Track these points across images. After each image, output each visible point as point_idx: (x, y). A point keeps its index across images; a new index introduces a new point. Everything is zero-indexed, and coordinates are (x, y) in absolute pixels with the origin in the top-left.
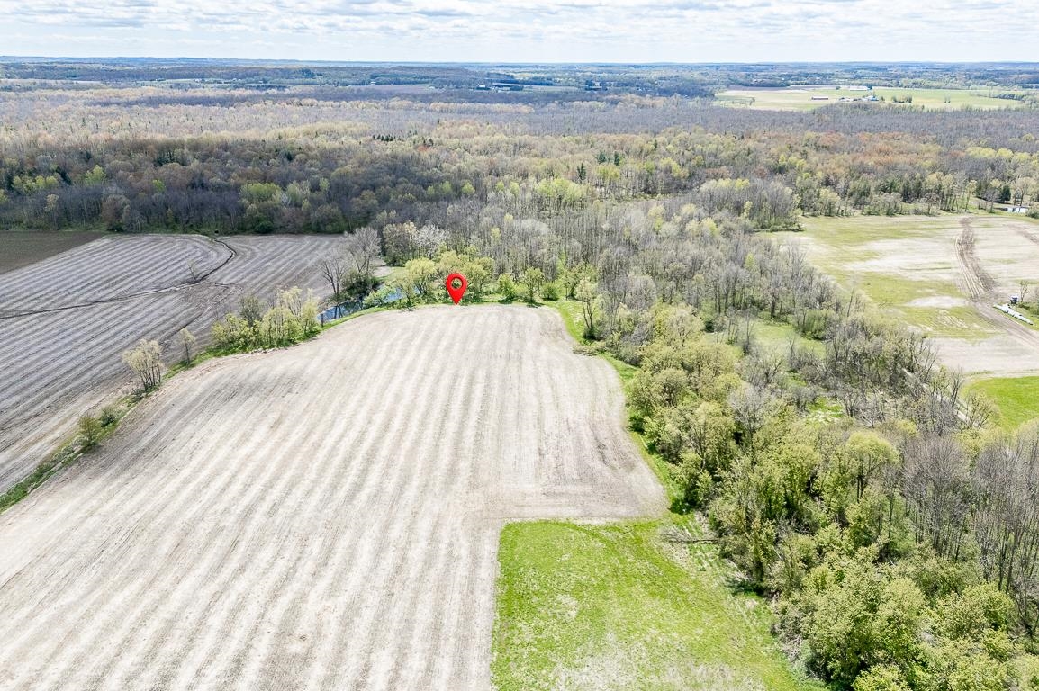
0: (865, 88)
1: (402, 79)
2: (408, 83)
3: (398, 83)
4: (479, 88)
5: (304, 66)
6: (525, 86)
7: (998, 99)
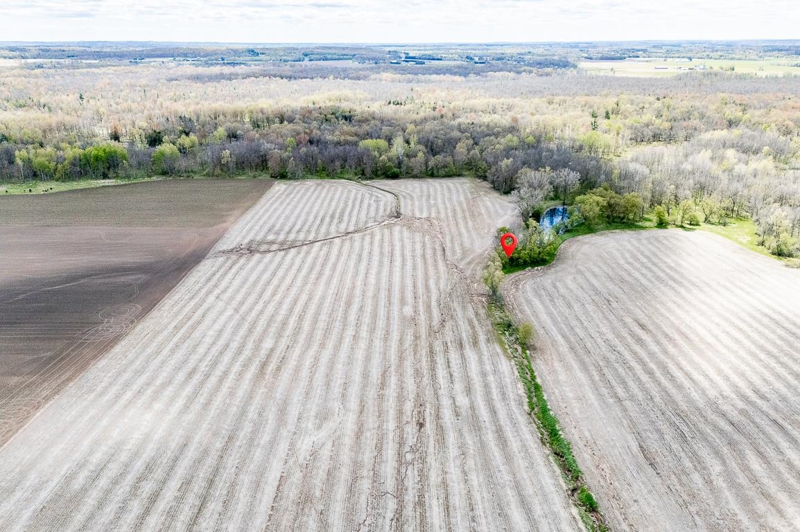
0: (687, 60)
1: (329, 57)
2: (335, 59)
3: (326, 59)
4: (391, 63)
5: (251, 47)
6: (426, 61)
7: (796, 67)
